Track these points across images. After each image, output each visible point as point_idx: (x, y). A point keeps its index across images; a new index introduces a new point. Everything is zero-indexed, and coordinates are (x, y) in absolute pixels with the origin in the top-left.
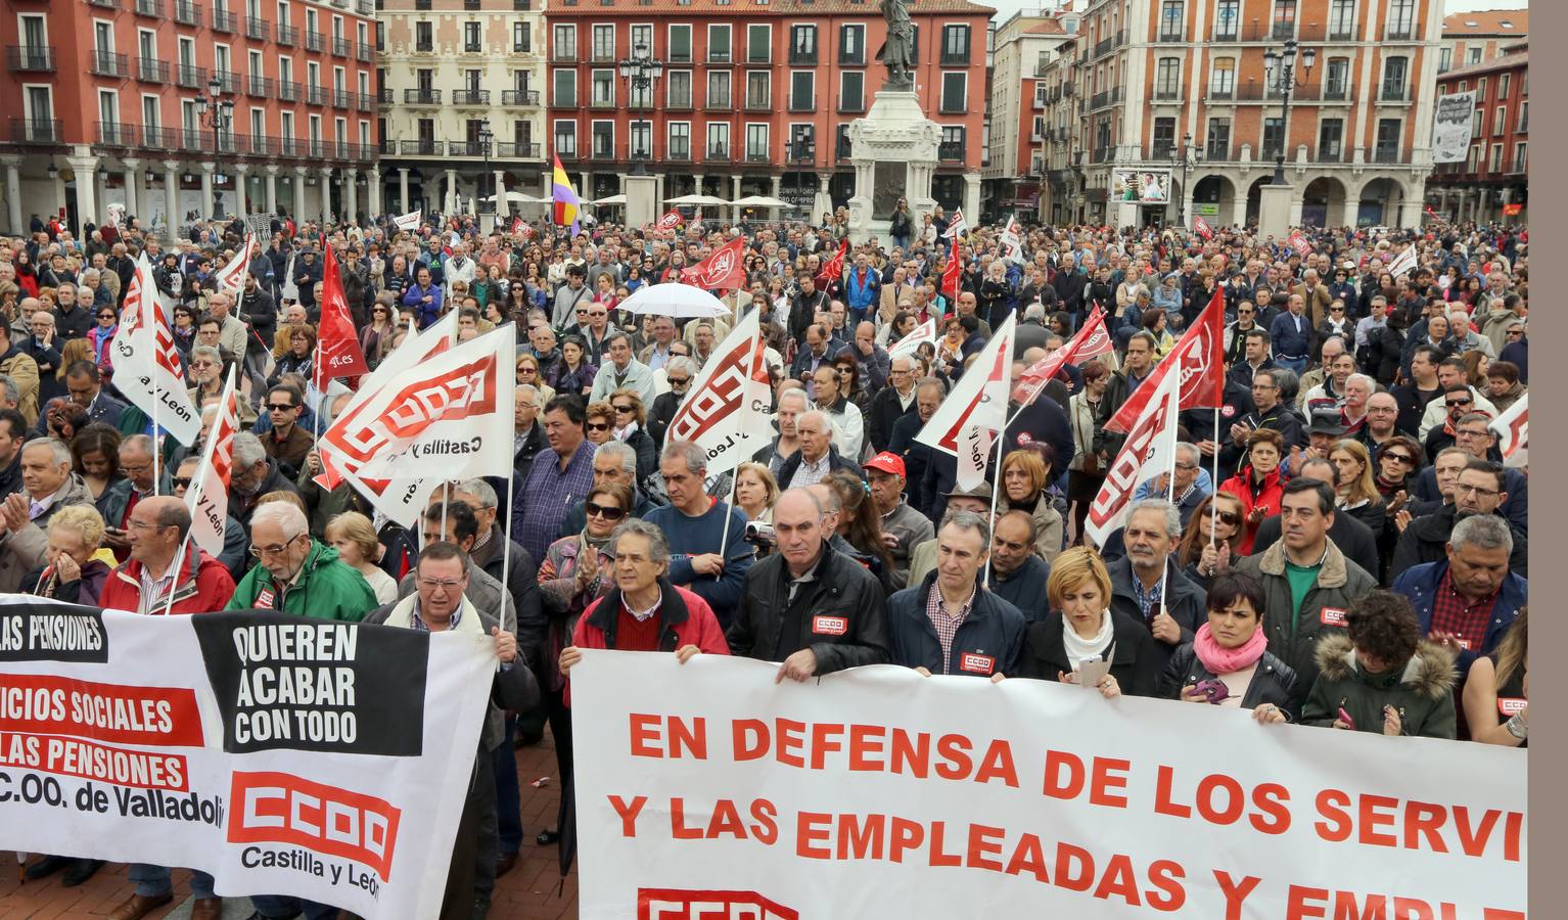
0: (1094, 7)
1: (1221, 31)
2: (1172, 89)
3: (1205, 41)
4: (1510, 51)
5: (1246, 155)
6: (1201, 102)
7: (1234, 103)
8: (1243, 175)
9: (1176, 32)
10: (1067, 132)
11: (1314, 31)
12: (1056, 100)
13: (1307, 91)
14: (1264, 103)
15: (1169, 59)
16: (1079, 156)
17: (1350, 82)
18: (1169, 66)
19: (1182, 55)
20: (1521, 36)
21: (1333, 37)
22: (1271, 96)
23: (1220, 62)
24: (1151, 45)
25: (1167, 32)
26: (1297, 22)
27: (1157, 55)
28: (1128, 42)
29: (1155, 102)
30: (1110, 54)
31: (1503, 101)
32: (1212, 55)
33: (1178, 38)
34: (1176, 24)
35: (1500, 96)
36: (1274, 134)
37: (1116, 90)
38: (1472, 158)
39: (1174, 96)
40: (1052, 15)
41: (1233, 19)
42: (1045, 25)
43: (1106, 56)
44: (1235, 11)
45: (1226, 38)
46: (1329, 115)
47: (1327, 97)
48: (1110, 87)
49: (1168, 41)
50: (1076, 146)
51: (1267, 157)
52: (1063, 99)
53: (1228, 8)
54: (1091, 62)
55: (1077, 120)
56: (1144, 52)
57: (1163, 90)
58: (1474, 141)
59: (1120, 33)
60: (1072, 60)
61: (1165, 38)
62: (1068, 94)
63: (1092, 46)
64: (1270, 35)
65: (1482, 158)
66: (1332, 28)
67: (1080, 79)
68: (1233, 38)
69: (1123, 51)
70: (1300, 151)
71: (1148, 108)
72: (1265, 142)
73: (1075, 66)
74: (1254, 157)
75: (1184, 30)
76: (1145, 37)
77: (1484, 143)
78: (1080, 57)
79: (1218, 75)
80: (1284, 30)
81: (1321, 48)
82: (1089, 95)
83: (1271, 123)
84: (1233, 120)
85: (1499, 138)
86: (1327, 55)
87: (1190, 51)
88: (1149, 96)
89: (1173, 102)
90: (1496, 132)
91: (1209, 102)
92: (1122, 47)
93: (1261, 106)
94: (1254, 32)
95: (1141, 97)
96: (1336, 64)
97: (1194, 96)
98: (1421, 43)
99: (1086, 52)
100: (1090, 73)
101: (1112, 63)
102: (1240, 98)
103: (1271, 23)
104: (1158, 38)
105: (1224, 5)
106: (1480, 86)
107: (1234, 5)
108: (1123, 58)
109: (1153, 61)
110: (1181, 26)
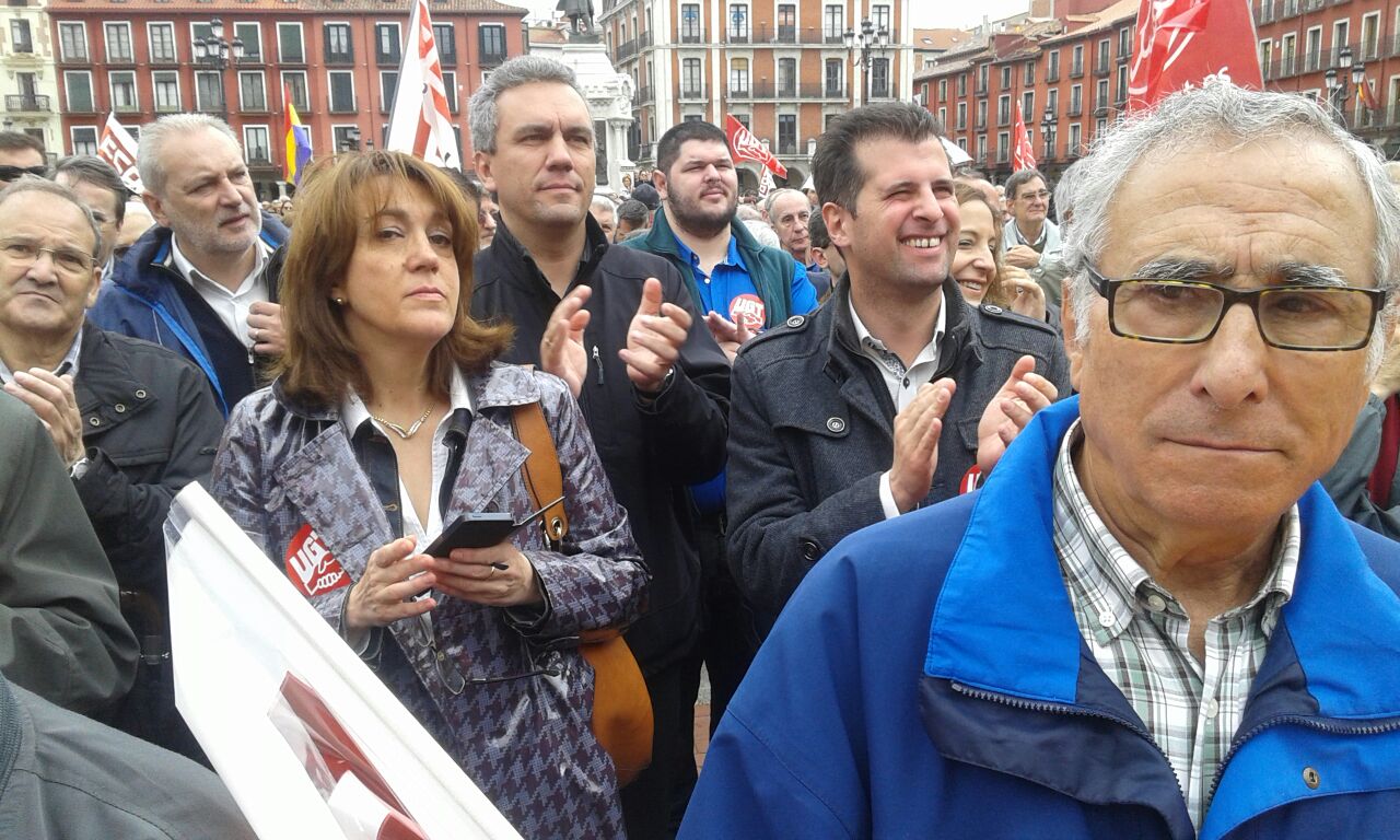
0: (608, 14)
1: (734, 34)
2: (696, 89)
3: (721, 43)
4: (941, 61)
6: (723, 100)
7: (751, 100)
9: (695, 34)
11: (812, 34)
13: (810, 90)
14: (776, 100)
15: (691, 60)
17: (845, 81)
18: (691, 66)
19: (703, 56)
20: (942, 51)
21: (828, 41)
22: (781, 95)
23: (735, 62)
24: (674, 46)
25: (687, 34)
26: (798, 26)
27: (681, 57)
28: (651, 44)
29: (683, 101)
30: (633, 56)
31: (943, 103)
32: (729, 56)
33: (697, 40)
34: (694, 26)
35: (940, 99)
36: (787, 128)
37: (644, 90)
39: (699, 95)
40: (554, 25)
41: (743, 27)
42: (549, 36)
43: (628, 58)
44: (744, 15)
45: (738, 40)
46: (830, 111)
47: (828, 96)
49: (689, 42)
51: (783, 150)
53: (738, 11)
56: (668, 53)
57: (689, 89)
59: (642, 36)
61: (686, 40)
64: (776, 38)
66: (826, 33)
68: (745, 40)
69: (647, 53)
70: (810, 145)
71: (677, 106)
72: (780, 137)
74: (773, 150)
75: (702, 32)
76: (668, 40)
79: (736, 75)
80: (786, 33)
81: (819, 50)
83: (783, 120)
84: (751, 117)
86: (824, 56)
87: (709, 52)
88: (676, 96)
89: (699, 101)
91: (730, 100)
92: (647, 49)
93: (774, 104)
94: (762, 35)
95: (670, 97)
96: (833, 65)
97: (716, 95)
98: (898, 46)
101: (636, 65)
102: (755, 96)
103: (776, 27)
104: (680, 39)
105: (734, 9)
106: (923, 91)
107: (742, 9)
108: (648, 59)
109: (678, 61)
110: (699, 29)
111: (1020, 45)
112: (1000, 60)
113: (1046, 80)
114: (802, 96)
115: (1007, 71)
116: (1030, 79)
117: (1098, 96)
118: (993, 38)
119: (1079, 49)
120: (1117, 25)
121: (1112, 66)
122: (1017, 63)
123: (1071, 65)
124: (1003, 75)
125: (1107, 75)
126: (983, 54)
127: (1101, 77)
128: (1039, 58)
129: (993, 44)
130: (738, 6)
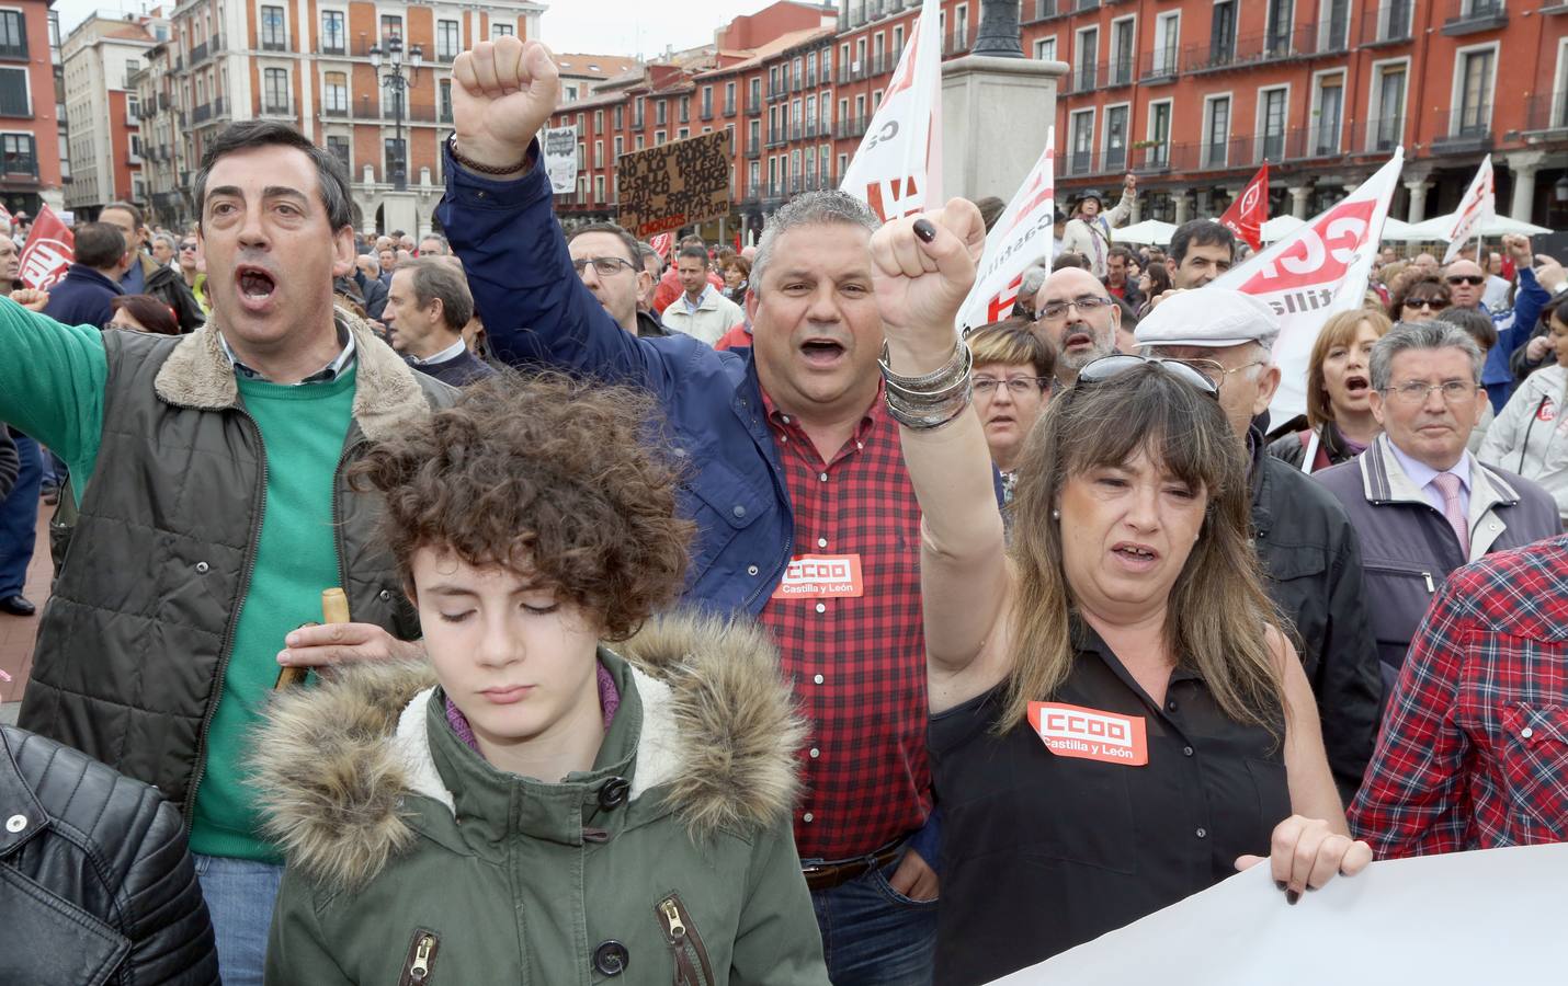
0: (183, 7)
1: (328, 44)
2: (282, 103)
3: (312, 53)
4: (600, 90)
5: (369, 176)
6: (316, 118)
7: (351, 121)
8: (369, 198)
9: (279, 40)
10: (169, 150)
11: (423, 51)
12: (151, 114)
13: (423, 112)
14: (382, 122)
15: (275, 70)
16: (185, 176)
18: (276, 77)
19: (289, 67)
20: (603, 79)
21: (442, 59)
22: (387, 116)
23: (331, 76)
24: (252, 53)
25: (269, 40)
26: (405, 40)
27: (261, 66)
28: (225, 48)
30: (206, 61)
31: (599, 136)
32: (322, 69)
33: (282, 48)
34: (278, 32)
35: (597, 131)
36: (396, 153)
37: (219, 101)
38: (580, 189)
39: (285, 110)
41: (339, 32)
42: (129, 31)
43: (203, 63)
44: (340, 23)
45: (332, 51)
47: (442, 120)
48: (212, 98)
49: (271, 49)
50: (181, 166)
51: (391, 178)
52: (160, 113)
53: (332, 19)
54: (187, 70)
55: (179, 137)
56: (246, 62)
57: (272, 103)
58: (580, 173)
59: (216, 38)
60: (164, 68)
61: (267, 47)
62: (165, 106)
63: (185, 53)
65: (588, 189)
66: (439, 50)
67: (176, 90)
68: (341, 52)
69: (221, 58)
70: (422, 174)
72: (387, 163)
73: (170, 75)
74: (377, 178)
75: (288, 39)
76: (245, 44)
77: (588, 175)
78: (174, 65)
79: (331, 90)
81: (431, 69)
82: (189, 108)
83: (391, 144)
84: (352, 139)
85: (600, 171)
86: (438, 76)
87: (297, 63)
88: (257, 110)
90: (597, 166)
91: (324, 119)
92: (220, 53)
93: (378, 126)
94: (363, 47)
95: (248, 110)
97: (308, 112)
99: (179, 59)
100: (188, 83)
101: (211, 71)
102: (356, 116)
103: (379, 37)
104: (260, 45)
105: (327, 16)
106: (579, 121)
107: (337, 17)
108: (223, 65)
109: (257, 71)
110: (284, 35)
111: (676, 78)
112: (655, 93)
113: (700, 117)
114: (413, 118)
115: (662, 104)
116: (685, 115)
117: (750, 137)
118: (648, 69)
119: (731, 86)
120: (767, 63)
121: (762, 107)
122: (672, 97)
123: (724, 102)
124: (658, 109)
125: (758, 115)
126: (638, 86)
127: (753, 116)
128: (693, 93)
129: (649, 76)
130: (332, 13)
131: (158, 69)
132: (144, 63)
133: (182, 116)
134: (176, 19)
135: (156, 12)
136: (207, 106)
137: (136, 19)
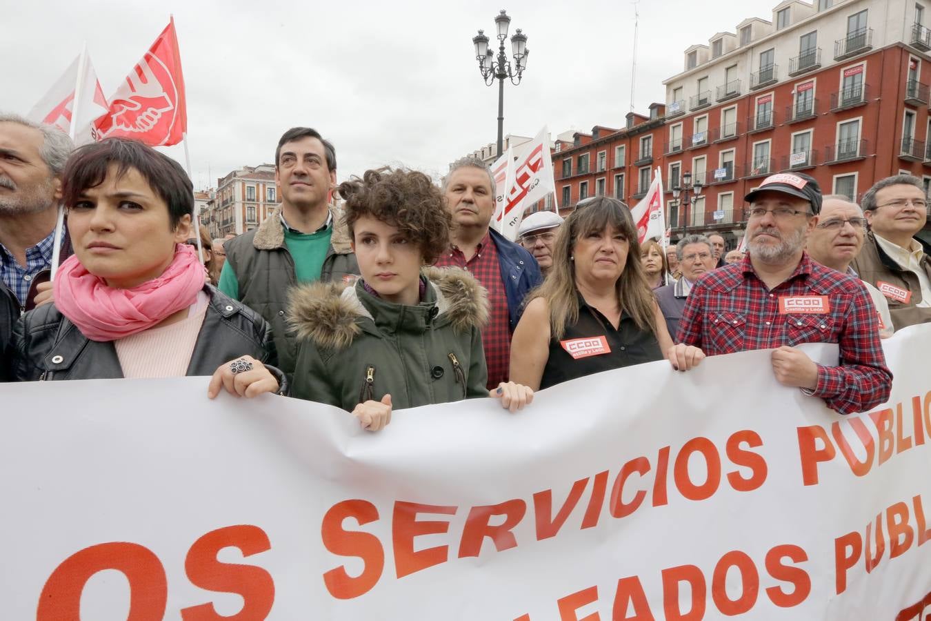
0: (221, 188)
1: (269, 199)
2: (253, 218)
3: (264, 202)
10: (214, 235)
12: (208, 223)
15: (251, 208)
18: (251, 210)
19: (256, 206)
24: (244, 202)
25: (249, 198)
27: (246, 206)
28: (234, 200)
29: (247, 223)
30: (228, 205)
32: (267, 207)
33: (254, 200)
37: (231, 218)
39: (254, 221)
41: (273, 195)
42: (202, 196)
45: (271, 201)
48: (229, 217)
52: (211, 223)
54: (221, 208)
55: (218, 231)
56: (241, 205)
57: (250, 218)
59: (231, 197)
60: (213, 207)
61: (249, 200)
62: (213, 221)
63: (221, 202)
67: (217, 215)
68: (274, 201)
69: (233, 204)
71: (245, 225)
73: (215, 210)
75: (256, 198)
76: (241, 199)
78: (217, 207)
82: (221, 221)
87: (258, 205)
88: (244, 220)
92: (232, 202)
95: (242, 221)
99: (219, 205)
100: (221, 212)
101: (229, 208)
105: (269, 190)
108: (233, 206)
110: (254, 196)
130: (271, 189)
131: (211, 208)
132: (207, 206)
133: (219, 223)
134: (218, 192)
135: (211, 190)
136: (227, 220)
137: (204, 192)
